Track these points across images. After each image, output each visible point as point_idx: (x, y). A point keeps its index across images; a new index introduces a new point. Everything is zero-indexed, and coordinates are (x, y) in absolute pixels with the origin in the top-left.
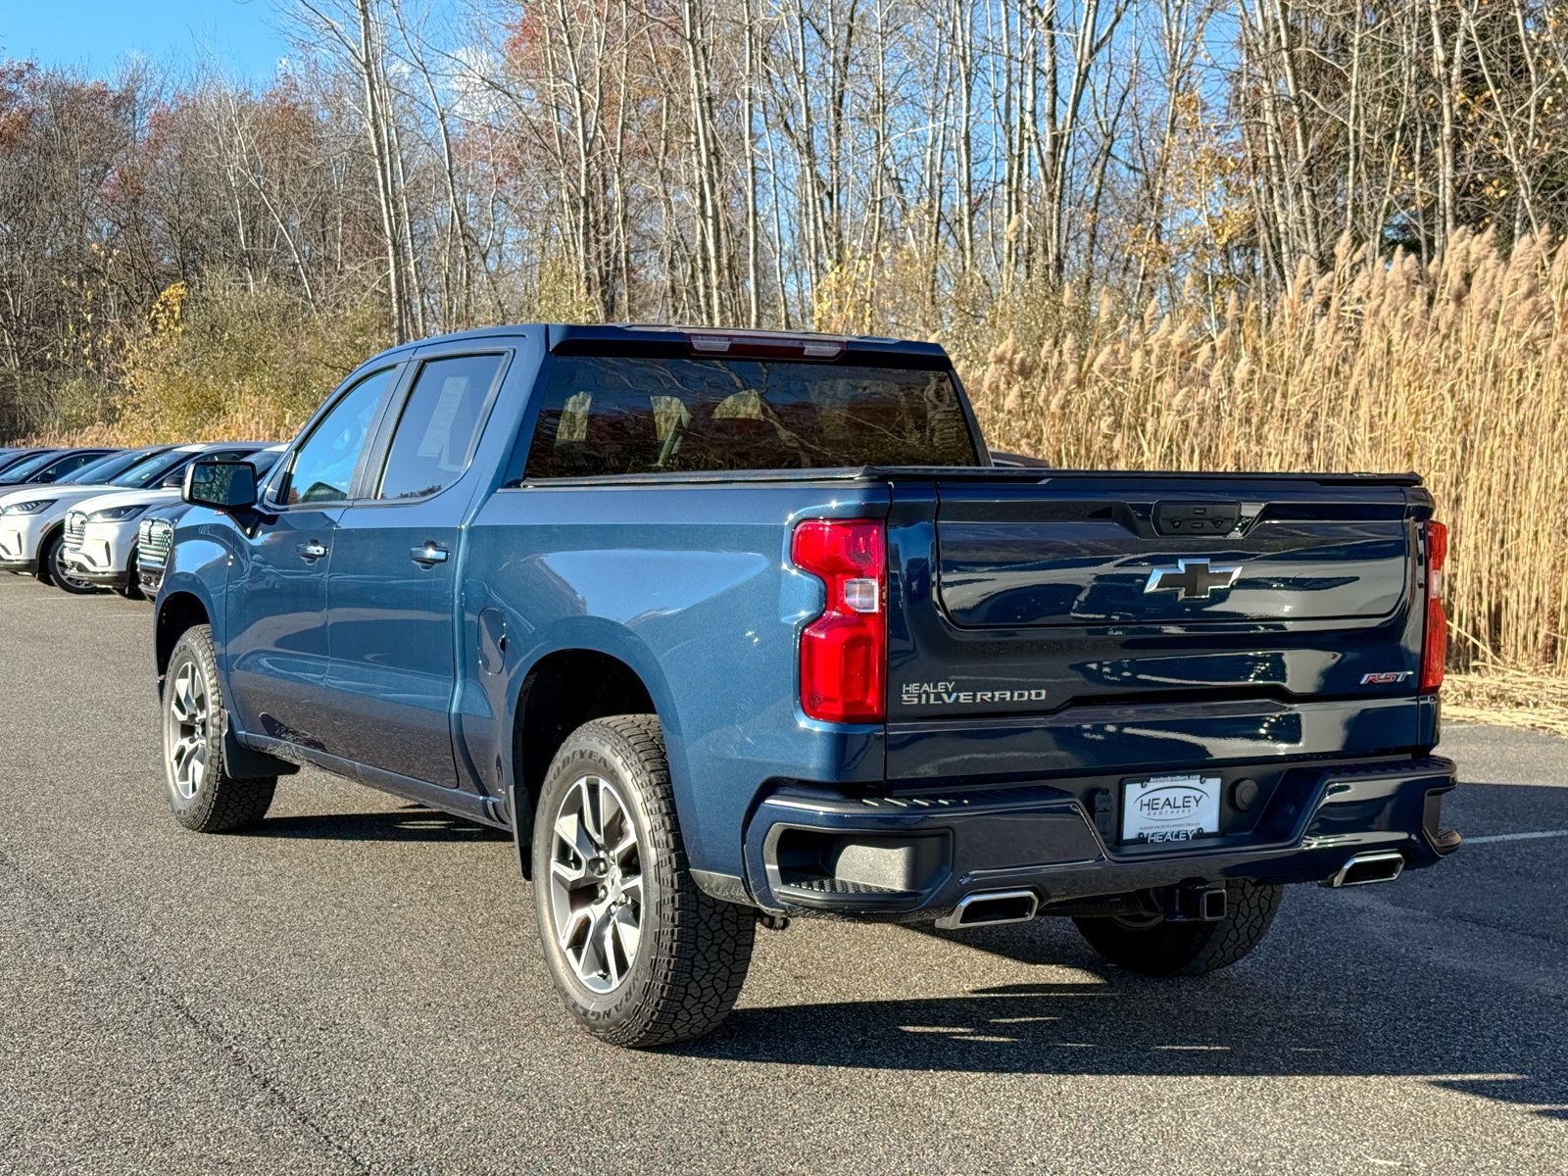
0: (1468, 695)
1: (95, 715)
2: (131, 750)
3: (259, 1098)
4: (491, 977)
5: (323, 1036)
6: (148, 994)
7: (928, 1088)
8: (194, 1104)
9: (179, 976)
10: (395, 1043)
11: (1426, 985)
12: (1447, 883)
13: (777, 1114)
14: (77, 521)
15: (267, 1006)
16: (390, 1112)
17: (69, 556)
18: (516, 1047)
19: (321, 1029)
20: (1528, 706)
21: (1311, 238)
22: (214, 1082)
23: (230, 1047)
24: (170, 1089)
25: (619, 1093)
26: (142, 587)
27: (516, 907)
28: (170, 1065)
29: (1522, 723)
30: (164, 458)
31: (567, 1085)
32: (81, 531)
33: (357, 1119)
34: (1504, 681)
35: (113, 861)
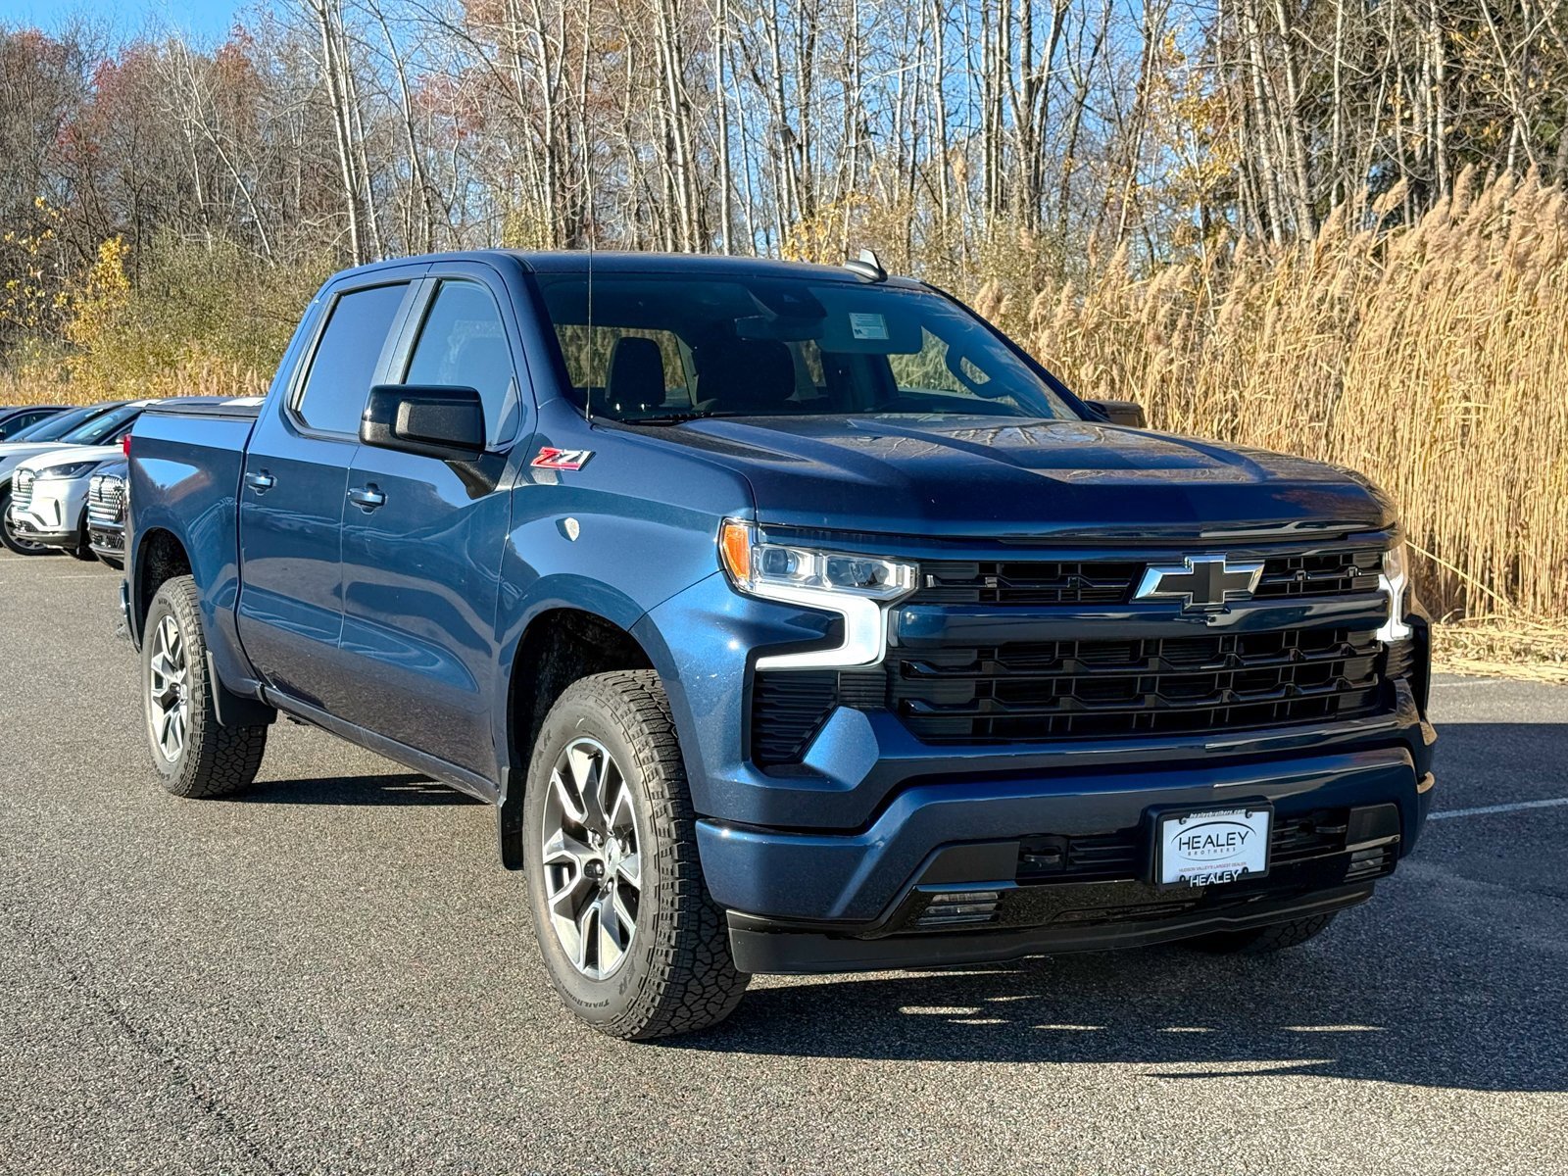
0: (1491, 648)
1: (38, 680)
2: (75, 717)
3: (202, 1125)
4: (472, 972)
5: (280, 1046)
6: (78, 996)
7: (985, 1105)
8: (125, 1134)
9: (115, 974)
10: (363, 1054)
11: (1525, 971)
12: (1518, 852)
13: (813, 1139)
14: (25, 478)
15: (214, 1010)
16: (357, 1141)
17: (17, 516)
18: (503, 1057)
19: (277, 1038)
20: (1554, 660)
21: (1302, 182)
22: (150, 1105)
23: (171, 1061)
24: (98, 1114)
25: (626, 1114)
26: (93, 546)
27: (497, 890)
28: (100, 1084)
29: (1549, 677)
30: (117, 413)
31: (564, 1105)
32: (30, 489)
33: (318, 1152)
34: (1525, 634)
35: (47, 840)
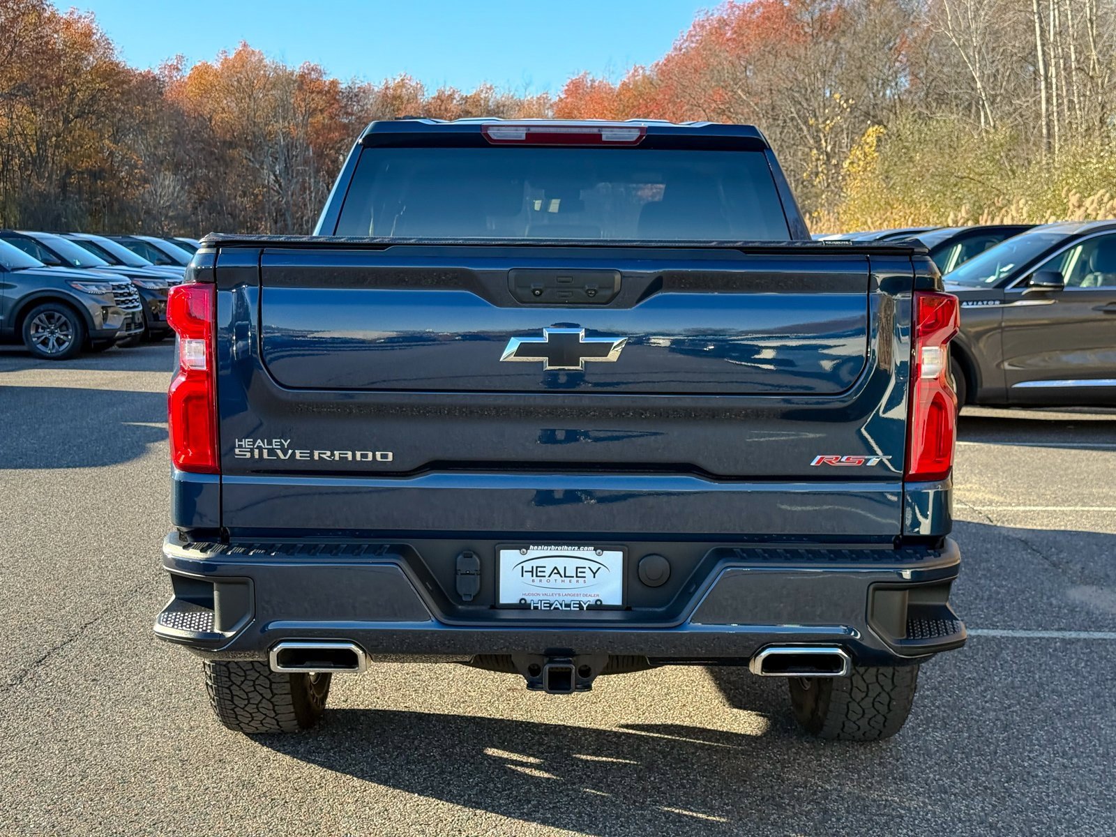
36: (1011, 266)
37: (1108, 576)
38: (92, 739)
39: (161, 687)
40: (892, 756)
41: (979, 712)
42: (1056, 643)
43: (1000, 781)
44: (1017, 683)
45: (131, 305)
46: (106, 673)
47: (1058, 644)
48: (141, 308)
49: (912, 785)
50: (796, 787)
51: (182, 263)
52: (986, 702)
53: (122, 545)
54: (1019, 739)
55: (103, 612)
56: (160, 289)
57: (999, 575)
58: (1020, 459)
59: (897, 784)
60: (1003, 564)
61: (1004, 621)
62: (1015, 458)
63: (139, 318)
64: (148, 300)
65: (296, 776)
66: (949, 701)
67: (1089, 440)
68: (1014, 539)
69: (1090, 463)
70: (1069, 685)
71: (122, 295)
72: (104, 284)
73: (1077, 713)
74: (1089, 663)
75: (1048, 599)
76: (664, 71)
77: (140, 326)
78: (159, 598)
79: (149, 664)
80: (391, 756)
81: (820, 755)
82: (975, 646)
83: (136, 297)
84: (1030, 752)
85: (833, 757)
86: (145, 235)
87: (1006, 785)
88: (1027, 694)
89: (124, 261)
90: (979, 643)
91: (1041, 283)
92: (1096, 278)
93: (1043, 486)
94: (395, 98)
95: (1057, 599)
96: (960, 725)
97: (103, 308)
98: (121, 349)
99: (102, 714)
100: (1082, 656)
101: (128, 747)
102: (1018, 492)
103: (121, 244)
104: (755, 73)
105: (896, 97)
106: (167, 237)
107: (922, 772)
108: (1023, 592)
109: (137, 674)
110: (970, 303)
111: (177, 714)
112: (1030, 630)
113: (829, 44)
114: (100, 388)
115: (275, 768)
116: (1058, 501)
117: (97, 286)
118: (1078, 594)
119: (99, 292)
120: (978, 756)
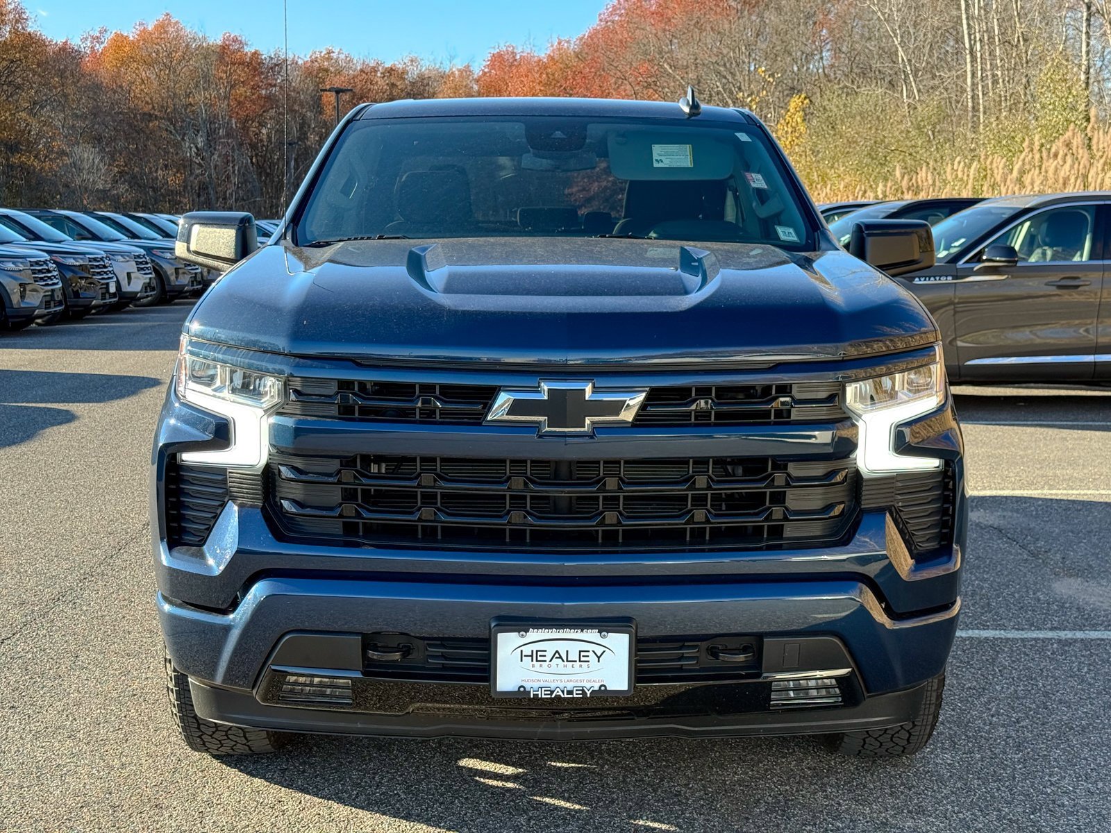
36: (963, 240)
37: (1090, 566)
38: (10, 781)
39: (87, 715)
40: (903, 784)
41: (987, 728)
42: (1052, 644)
43: (1024, 812)
44: (1021, 694)
45: (50, 282)
46: (26, 699)
47: (1055, 646)
48: (60, 285)
49: (931, 819)
50: (804, 825)
51: (103, 237)
52: (993, 716)
53: (43, 546)
54: (1036, 760)
55: (22, 625)
56: (81, 265)
57: (979, 567)
58: (977, 438)
59: (913, 818)
60: (981, 554)
61: (994, 620)
62: (972, 438)
63: (58, 296)
64: (68, 277)
65: (243, 824)
66: (953, 716)
67: (1042, 418)
68: (987, 527)
69: (1048, 443)
70: (1076, 694)
71: (40, 271)
72: (21, 260)
73: (1091, 728)
74: (1092, 668)
75: (1034, 594)
76: (591, 44)
77: (60, 303)
78: (84, 608)
79: (73, 687)
80: (350, 796)
81: (824, 785)
82: (969, 649)
83: (55, 273)
84: (1050, 776)
85: (839, 787)
86: (64, 209)
87: (1032, 816)
88: (1034, 706)
89: (42, 236)
90: (972, 645)
91: (994, 258)
92: (1044, 254)
93: (1006, 468)
94: (320, 69)
95: (1043, 593)
96: (970, 745)
97: (20, 285)
98: (40, 328)
99: (21, 750)
100: (1083, 659)
101: (51, 790)
102: (980, 474)
103: (39, 218)
104: (680, 47)
105: (820, 71)
106: (86, 212)
107: (938, 804)
108: (1008, 586)
109: (60, 700)
110: (923, 279)
111: (106, 748)
112: (1022, 630)
113: (754, 18)
114: (17, 369)
115: (219, 814)
116: (1023, 483)
117: (13, 263)
118: (1065, 587)
119: (17, 268)
120: (995, 782)
